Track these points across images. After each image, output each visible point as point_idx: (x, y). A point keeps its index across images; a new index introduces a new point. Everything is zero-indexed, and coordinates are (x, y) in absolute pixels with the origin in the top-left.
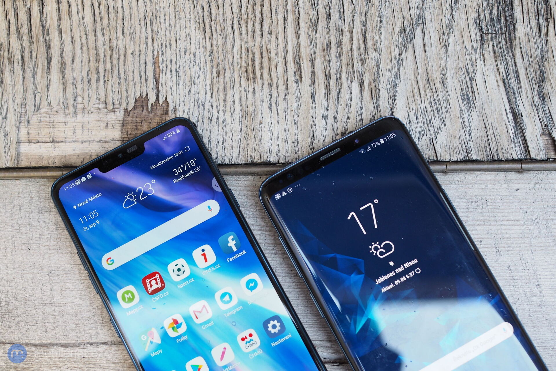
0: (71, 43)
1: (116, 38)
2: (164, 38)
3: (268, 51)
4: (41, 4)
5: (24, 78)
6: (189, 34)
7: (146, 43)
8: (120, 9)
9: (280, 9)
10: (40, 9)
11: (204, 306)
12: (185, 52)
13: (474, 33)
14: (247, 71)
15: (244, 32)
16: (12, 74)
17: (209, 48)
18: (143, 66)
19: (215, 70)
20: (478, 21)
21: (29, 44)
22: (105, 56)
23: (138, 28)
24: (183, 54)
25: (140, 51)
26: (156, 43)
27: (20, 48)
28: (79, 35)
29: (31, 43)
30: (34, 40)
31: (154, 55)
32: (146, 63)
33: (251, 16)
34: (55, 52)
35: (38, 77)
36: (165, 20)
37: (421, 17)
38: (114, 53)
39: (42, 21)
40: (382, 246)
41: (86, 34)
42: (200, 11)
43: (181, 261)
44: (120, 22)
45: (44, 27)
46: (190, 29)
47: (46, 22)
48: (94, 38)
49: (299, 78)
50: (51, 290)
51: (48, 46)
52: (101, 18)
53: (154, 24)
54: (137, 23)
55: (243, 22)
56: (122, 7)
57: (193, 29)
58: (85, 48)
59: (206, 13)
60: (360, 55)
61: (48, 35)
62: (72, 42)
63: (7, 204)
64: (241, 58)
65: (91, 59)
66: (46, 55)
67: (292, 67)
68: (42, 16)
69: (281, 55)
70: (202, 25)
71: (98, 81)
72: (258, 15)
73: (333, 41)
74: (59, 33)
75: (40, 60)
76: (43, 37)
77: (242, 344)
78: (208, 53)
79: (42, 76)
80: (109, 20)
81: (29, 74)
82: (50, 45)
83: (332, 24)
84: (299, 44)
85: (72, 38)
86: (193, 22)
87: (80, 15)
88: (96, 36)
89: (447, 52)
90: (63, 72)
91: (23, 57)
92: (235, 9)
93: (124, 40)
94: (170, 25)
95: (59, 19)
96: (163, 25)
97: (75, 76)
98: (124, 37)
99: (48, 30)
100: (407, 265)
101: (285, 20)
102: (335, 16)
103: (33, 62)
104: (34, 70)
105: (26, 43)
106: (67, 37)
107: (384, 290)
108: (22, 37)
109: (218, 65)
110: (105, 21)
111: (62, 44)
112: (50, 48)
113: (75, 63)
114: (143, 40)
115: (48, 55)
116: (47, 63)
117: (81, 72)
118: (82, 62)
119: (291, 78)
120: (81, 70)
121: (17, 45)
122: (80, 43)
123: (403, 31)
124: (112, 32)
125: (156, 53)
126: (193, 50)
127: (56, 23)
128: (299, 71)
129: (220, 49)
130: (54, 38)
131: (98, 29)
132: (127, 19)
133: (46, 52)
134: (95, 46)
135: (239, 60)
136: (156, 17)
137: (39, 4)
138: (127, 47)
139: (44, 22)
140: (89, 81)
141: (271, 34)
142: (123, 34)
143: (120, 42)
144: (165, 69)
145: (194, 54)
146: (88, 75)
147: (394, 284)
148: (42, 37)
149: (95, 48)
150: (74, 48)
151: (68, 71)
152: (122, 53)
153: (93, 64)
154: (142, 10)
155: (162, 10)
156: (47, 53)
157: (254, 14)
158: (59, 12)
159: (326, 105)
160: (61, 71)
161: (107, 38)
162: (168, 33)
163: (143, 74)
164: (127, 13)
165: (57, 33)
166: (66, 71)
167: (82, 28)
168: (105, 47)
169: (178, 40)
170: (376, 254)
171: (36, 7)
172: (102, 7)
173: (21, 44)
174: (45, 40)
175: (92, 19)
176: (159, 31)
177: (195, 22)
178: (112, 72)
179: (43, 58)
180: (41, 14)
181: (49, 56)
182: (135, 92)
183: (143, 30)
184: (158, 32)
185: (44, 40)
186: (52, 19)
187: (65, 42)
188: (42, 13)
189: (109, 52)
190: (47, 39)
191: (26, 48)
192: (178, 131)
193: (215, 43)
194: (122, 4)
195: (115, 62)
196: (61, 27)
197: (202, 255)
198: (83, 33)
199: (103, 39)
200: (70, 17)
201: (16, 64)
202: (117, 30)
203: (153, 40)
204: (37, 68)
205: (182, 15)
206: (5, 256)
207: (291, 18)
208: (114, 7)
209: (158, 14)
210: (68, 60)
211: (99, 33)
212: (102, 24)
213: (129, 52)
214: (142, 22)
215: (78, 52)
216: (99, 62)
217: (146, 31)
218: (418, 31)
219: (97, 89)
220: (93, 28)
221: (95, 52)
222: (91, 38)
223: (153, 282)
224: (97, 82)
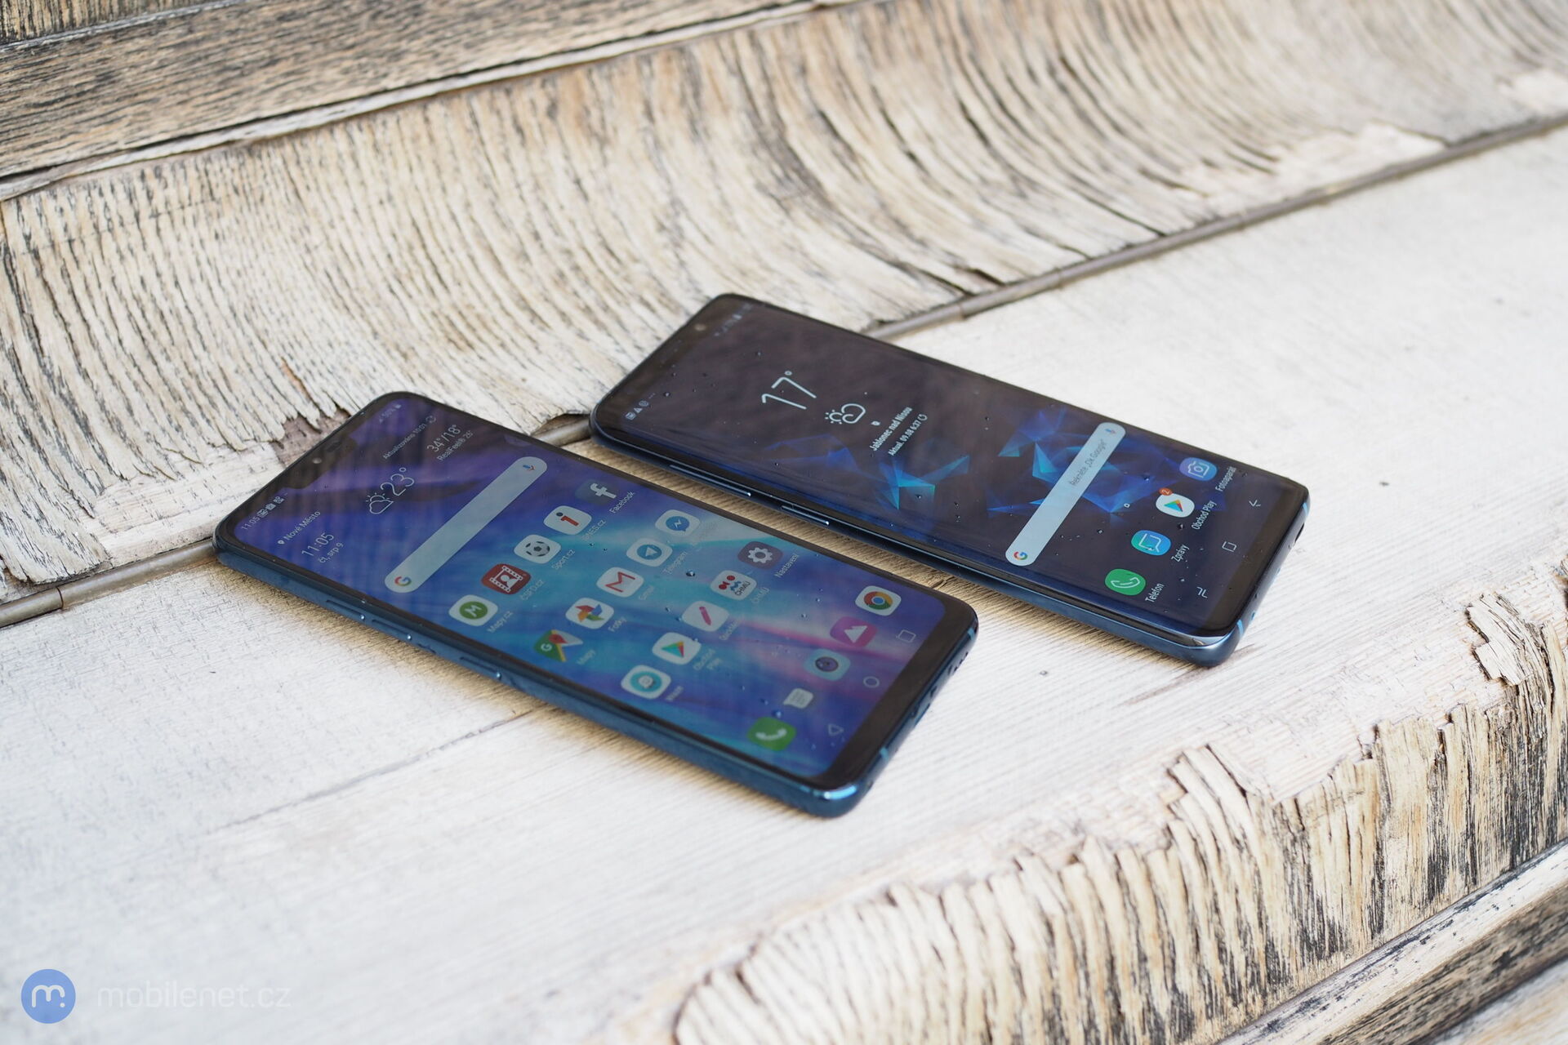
0: (113, 388)
1: (196, 357)
2: (281, 337)
3: (470, 306)
4: (34, 334)
5: (46, 460)
6: (323, 320)
7: (255, 351)
8: (183, 312)
9: (456, 245)
10: (34, 345)
11: (620, 574)
12: (330, 345)
13: (766, 204)
14: (450, 341)
15: (414, 292)
16: (19, 461)
17: (368, 330)
18: (267, 383)
19: (396, 354)
20: (761, 187)
21: (31, 410)
22: (187, 389)
23: (227, 332)
24: (328, 349)
25: (248, 364)
26: (271, 348)
27: (16, 421)
28: (123, 371)
29: (34, 407)
30: (39, 399)
31: (277, 364)
32: (268, 377)
33: (413, 267)
34: (88, 405)
35: (75, 450)
36: (270, 309)
37: (675, 202)
38: (202, 379)
39: (43, 366)
40: (843, 411)
41: (135, 365)
42: (326, 280)
43: (533, 539)
44: (190, 332)
45: (50, 376)
46: (321, 310)
47: (52, 366)
48: (155, 368)
49: (544, 325)
50: (300, 709)
51: (70, 402)
52: (154, 334)
53: (254, 319)
54: (223, 326)
55: (405, 280)
56: (187, 307)
57: (325, 309)
58: (144, 387)
59: (336, 280)
60: (617, 273)
61: (63, 386)
62: (114, 384)
63: (121, 631)
64: (431, 328)
65: (164, 399)
66: (73, 417)
67: (523, 318)
68: (40, 355)
69: (494, 306)
70: (339, 302)
71: (194, 423)
72: (426, 264)
73: (566, 269)
74: (84, 378)
75: (64, 426)
76: (55, 392)
77: (727, 592)
78: (371, 337)
79: (81, 448)
80: (170, 334)
81: (52, 452)
82: (73, 400)
83: (548, 246)
84: (513, 286)
85: (112, 377)
86: (320, 300)
87: (114, 339)
88: (156, 363)
89: (743, 236)
90: (120, 430)
91: (27, 432)
92: (383, 262)
93: (212, 357)
94: (283, 315)
95: (76, 355)
96: (272, 319)
97: (147, 430)
98: (209, 352)
99: (60, 378)
100: (900, 417)
101: (472, 259)
102: (547, 235)
103: (53, 433)
104: (60, 444)
105: (24, 409)
106: (101, 380)
107: (893, 452)
108: (12, 402)
109: (398, 348)
110: (164, 337)
111: (96, 392)
112: (74, 403)
113: (135, 412)
114: (247, 349)
115: (76, 416)
116: (81, 427)
117: (156, 421)
118: (148, 407)
119: (532, 330)
120: (153, 419)
121: (7, 416)
122: (131, 383)
123: (662, 228)
124: (183, 350)
125: (278, 359)
126: (342, 338)
127: (72, 363)
128: (534, 316)
129: (388, 325)
130: (77, 388)
131: (156, 353)
132: (202, 324)
133: (70, 413)
134: (161, 379)
135: (429, 331)
136: (253, 308)
137: (30, 335)
138: (222, 365)
139: (48, 367)
140: (178, 429)
141: (459, 284)
142: (205, 348)
143: (205, 362)
144: (308, 375)
145: (347, 343)
146: (170, 422)
147: (901, 442)
148: (52, 393)
149: (162, 383)
150: (123, 392)
151: (128, 427)
152: (217, 376)
153: (173, 406)
154: (223, 304)
155: (258, 294)
156: (74, 413)
157: (416, 262)
158: (72, 341)
159: (612, 340)
160: (113, 430)
161: (178, 362)
162: (284, 327)
163: (273, 391)
164: (198, 314)
165: (79, 379)
166: (125, 428)
167: (124, 358)
168: (181, 376)
169: (308, 333)
170: (842, 421)
171: (24, 343)
172: (149, 315)
173: (16, 414)
174: (61, 395)
175: (138, 339)
176: (269, 328)
177: (325, 299)
178: (213, 405)
179: (68, 423)
180: (37, 353)
181: (81, 416)
182: (275, 417)
183: (239, 333)
184: (266, 331)
185: (58, 396)
186: (60, 357)
187: (101, 388)
188: (39, 351)
189: (192, 382)
190: (64, 391)
191: (27, 417)
192: (398, 406)
193: (374, 320)
194: (185, 301)
195: (212, 391)
196: (83, 366)
197: (562, 519)
198: (130, 366)
199: (172, 366)
200: (94, 344)
201: (19, 446)
202: (190, 345)
203: (263, 343)
204: (65, 439)
205: (297, 295)
206: (168, 699)
207: (479, 254)
208: (171, 311)
209: (255, 303)
210: (122, 414)
211: (160, 359)
212: (159, 344)
213: (230, 371)
214: (233, 323)
215: (134, 397)
216: (180, 399)
217: (244, 333)
218: (683, 221)
219: (200, 433)
220: (146, 353)
221: (166, 388)
222: (149, 369)
223: (505, 578)
224: (193, 425)
